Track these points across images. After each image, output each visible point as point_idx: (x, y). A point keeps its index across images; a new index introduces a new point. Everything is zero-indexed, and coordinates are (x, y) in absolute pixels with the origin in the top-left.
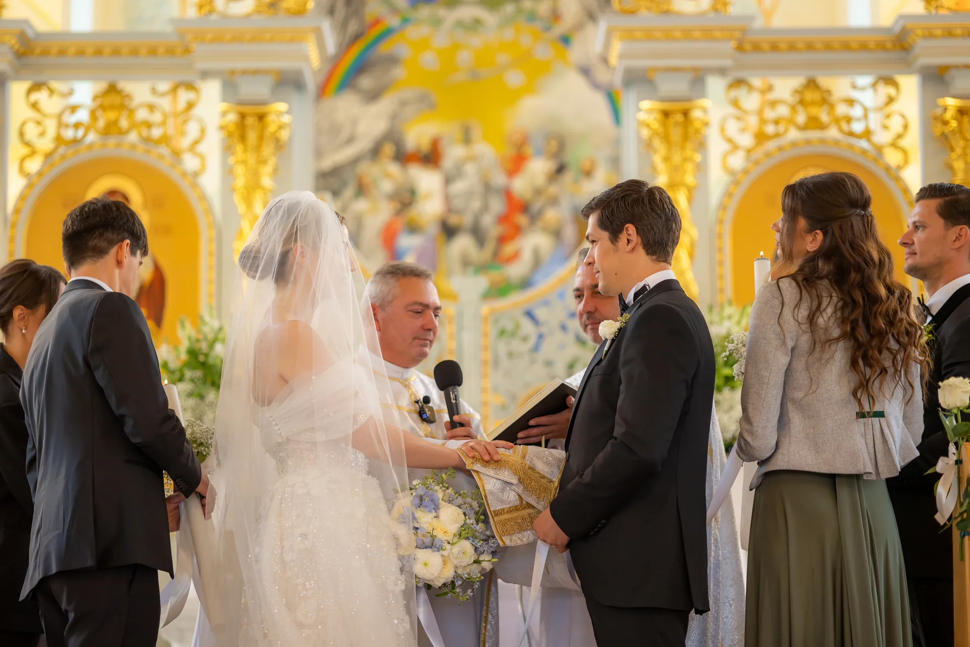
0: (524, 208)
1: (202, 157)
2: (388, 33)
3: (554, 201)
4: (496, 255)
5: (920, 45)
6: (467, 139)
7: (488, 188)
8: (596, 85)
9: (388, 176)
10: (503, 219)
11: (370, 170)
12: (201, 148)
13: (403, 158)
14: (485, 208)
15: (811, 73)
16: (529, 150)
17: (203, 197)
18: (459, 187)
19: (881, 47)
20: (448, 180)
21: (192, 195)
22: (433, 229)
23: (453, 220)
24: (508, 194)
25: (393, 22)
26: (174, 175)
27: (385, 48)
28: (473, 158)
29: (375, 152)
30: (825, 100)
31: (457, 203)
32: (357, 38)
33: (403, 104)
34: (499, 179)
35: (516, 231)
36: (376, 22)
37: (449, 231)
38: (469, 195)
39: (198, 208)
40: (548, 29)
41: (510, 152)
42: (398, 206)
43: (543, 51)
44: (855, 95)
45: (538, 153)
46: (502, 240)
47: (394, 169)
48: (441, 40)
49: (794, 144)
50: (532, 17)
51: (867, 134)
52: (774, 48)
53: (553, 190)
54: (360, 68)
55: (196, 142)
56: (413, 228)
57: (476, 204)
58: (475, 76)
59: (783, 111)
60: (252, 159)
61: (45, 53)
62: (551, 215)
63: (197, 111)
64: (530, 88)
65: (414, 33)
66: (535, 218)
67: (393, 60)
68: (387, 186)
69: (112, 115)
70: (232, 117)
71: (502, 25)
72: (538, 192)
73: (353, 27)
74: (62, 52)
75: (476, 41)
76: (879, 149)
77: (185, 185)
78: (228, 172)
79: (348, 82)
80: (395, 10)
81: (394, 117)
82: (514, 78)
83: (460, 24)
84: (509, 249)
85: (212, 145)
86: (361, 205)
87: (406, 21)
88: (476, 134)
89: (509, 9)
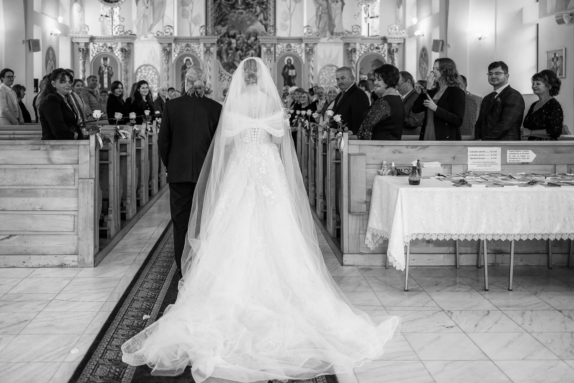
0: (250, 46)
1: (200, 54)
2: (227, 14)
3: (255, 45)
4: (245, 54)
5: (304, 40)
6: (240, 34)
7: (244, 42)
8: (263, 24)
9: (226, 40)
10: (246, 48)
11: (223, 39)
12: (201, 53)
13: (229, 37)
14: (243, 46)
15: (289, 43)
16: (251, 36)
17: (201, 60)
18: (239, 42)
19: (298, 39)
20: (237, 41)
21: (199, 60)
22: (234, 49)
23: (238, 48)
24: (247, 43)
25: (228, 12)
26: (197, 57)
27: (226, 17)
28: (241, 37)
29: (224, 36)
30: (291, 47)
31: (238, 45)
32: (221, 15)
33: (229, 27)
34: (246, 41)
35: (249, 50)
36: (225, 12)
37: (237, 50)
38: (240, 43)
39: (200, 62)
40: (254, 14)
41: (248, 36)
42: (228, 45)
43: (253, 18)
44: (295, 46)
45: (253, 36)
46: (246, 51)
47: (227, 39)
48: (236, 16)
49: (286, 53)
50: (252, 12)
51: (296, 52)
52: (283, 39)
53: (255, 42)
54: (222, 20)
55: (200, 52)
56: (231, 49)
57: (242, 45)
58: (242, 22)
59: (284, 48)
60: (208, 56)
61: (178, 39)
62: (255, 47)
63: (200, 47)
64: (251, 24)
65: (231, 14)
66: (252, 47)
67: (228, 19)
68: (226, 42)
69: (187, 48)
70: (205, 50)
71: (246, 13)
72: (252, 43)
73: (220, 13)
74: (180, 39)
75: (242, 16)
76: (298, 54)
77: (198, 58)
78: (205, 57)
79: (219, 23)
80: (227, 10)
81: (227, 29)
82: (248, 23)
83: (239, 13)
84: (247, 53)
85: (202, 53)
86: (222, 45)
87: (229, 12)
88: (242, 32)
89: (248, 10)
